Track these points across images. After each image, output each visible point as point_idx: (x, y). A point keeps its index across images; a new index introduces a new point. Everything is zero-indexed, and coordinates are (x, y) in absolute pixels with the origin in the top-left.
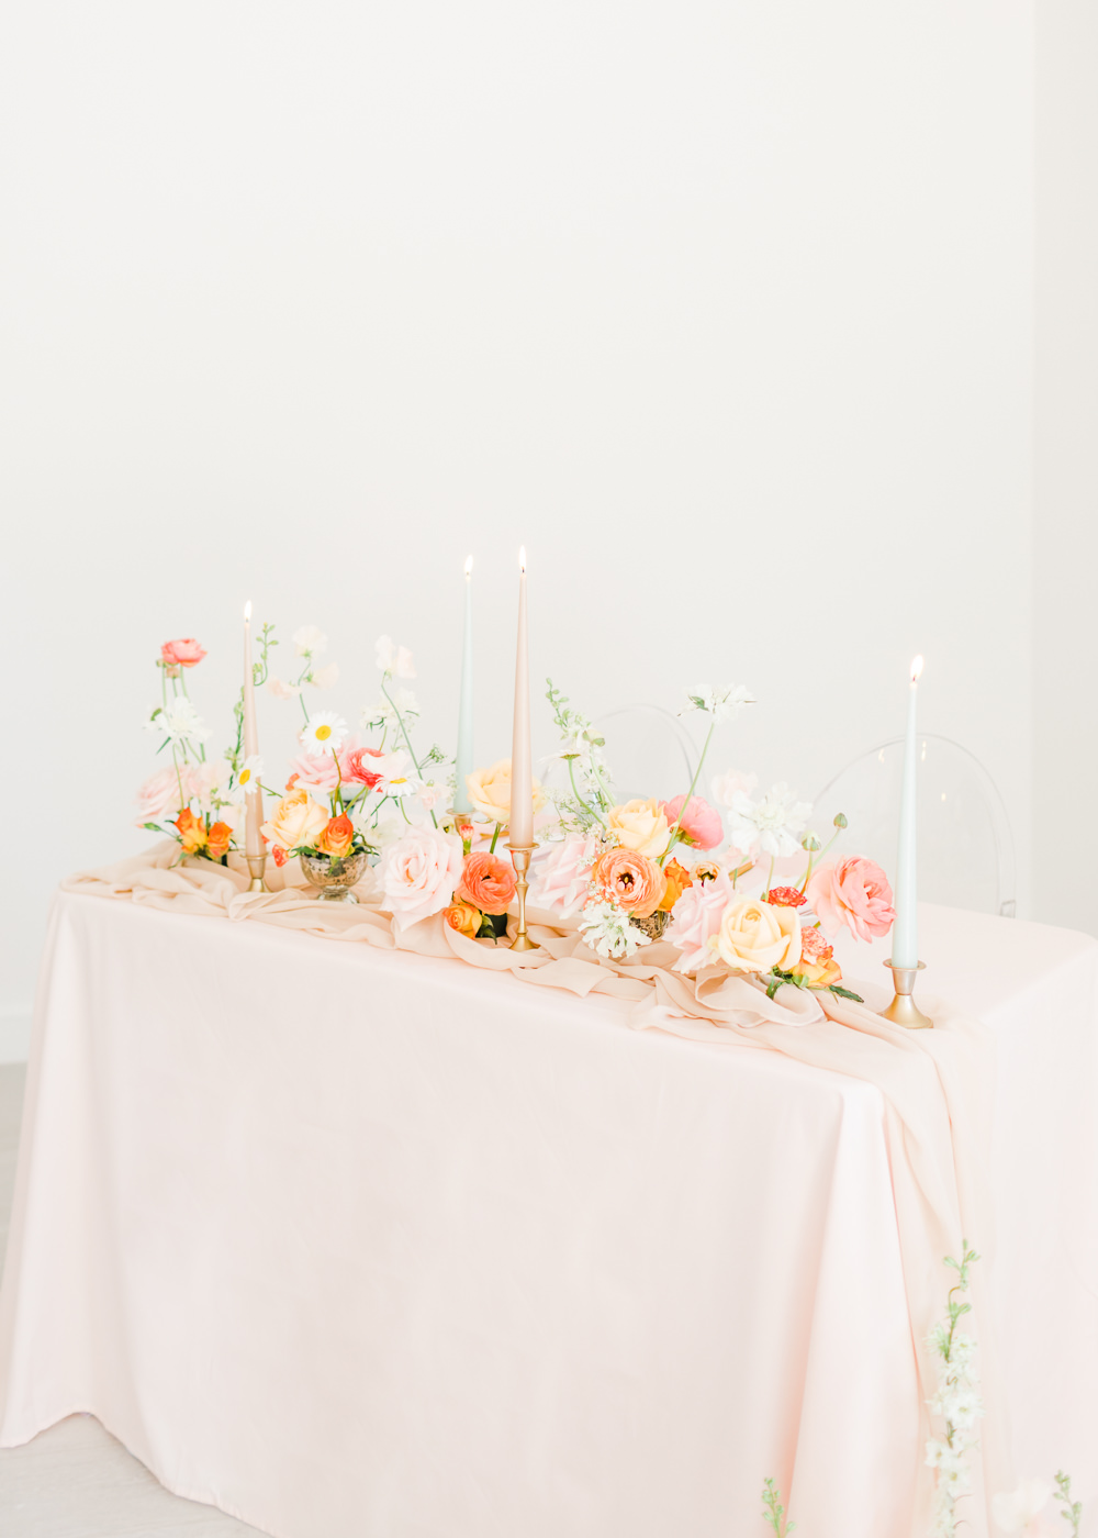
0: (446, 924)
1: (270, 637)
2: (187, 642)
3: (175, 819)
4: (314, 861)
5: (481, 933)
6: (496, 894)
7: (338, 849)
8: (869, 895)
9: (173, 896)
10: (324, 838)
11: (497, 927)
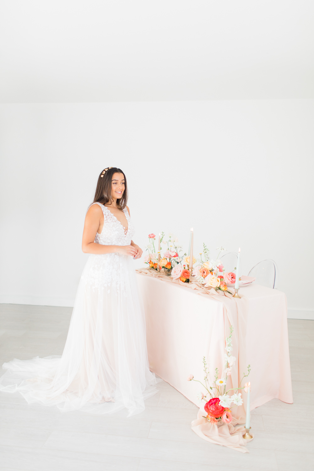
0: (180, 280)
1: (164, 234)
2: (152, 234)
3: (149, 262)
4: (165, 269)
5: (185, 282)
6: (187, 275)
7: (169, 267)
8: (232, 278)
9: (147, 273)
10: (166, 265)
11: (188, 281)
